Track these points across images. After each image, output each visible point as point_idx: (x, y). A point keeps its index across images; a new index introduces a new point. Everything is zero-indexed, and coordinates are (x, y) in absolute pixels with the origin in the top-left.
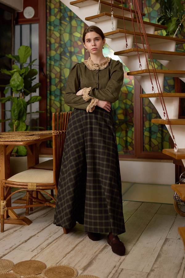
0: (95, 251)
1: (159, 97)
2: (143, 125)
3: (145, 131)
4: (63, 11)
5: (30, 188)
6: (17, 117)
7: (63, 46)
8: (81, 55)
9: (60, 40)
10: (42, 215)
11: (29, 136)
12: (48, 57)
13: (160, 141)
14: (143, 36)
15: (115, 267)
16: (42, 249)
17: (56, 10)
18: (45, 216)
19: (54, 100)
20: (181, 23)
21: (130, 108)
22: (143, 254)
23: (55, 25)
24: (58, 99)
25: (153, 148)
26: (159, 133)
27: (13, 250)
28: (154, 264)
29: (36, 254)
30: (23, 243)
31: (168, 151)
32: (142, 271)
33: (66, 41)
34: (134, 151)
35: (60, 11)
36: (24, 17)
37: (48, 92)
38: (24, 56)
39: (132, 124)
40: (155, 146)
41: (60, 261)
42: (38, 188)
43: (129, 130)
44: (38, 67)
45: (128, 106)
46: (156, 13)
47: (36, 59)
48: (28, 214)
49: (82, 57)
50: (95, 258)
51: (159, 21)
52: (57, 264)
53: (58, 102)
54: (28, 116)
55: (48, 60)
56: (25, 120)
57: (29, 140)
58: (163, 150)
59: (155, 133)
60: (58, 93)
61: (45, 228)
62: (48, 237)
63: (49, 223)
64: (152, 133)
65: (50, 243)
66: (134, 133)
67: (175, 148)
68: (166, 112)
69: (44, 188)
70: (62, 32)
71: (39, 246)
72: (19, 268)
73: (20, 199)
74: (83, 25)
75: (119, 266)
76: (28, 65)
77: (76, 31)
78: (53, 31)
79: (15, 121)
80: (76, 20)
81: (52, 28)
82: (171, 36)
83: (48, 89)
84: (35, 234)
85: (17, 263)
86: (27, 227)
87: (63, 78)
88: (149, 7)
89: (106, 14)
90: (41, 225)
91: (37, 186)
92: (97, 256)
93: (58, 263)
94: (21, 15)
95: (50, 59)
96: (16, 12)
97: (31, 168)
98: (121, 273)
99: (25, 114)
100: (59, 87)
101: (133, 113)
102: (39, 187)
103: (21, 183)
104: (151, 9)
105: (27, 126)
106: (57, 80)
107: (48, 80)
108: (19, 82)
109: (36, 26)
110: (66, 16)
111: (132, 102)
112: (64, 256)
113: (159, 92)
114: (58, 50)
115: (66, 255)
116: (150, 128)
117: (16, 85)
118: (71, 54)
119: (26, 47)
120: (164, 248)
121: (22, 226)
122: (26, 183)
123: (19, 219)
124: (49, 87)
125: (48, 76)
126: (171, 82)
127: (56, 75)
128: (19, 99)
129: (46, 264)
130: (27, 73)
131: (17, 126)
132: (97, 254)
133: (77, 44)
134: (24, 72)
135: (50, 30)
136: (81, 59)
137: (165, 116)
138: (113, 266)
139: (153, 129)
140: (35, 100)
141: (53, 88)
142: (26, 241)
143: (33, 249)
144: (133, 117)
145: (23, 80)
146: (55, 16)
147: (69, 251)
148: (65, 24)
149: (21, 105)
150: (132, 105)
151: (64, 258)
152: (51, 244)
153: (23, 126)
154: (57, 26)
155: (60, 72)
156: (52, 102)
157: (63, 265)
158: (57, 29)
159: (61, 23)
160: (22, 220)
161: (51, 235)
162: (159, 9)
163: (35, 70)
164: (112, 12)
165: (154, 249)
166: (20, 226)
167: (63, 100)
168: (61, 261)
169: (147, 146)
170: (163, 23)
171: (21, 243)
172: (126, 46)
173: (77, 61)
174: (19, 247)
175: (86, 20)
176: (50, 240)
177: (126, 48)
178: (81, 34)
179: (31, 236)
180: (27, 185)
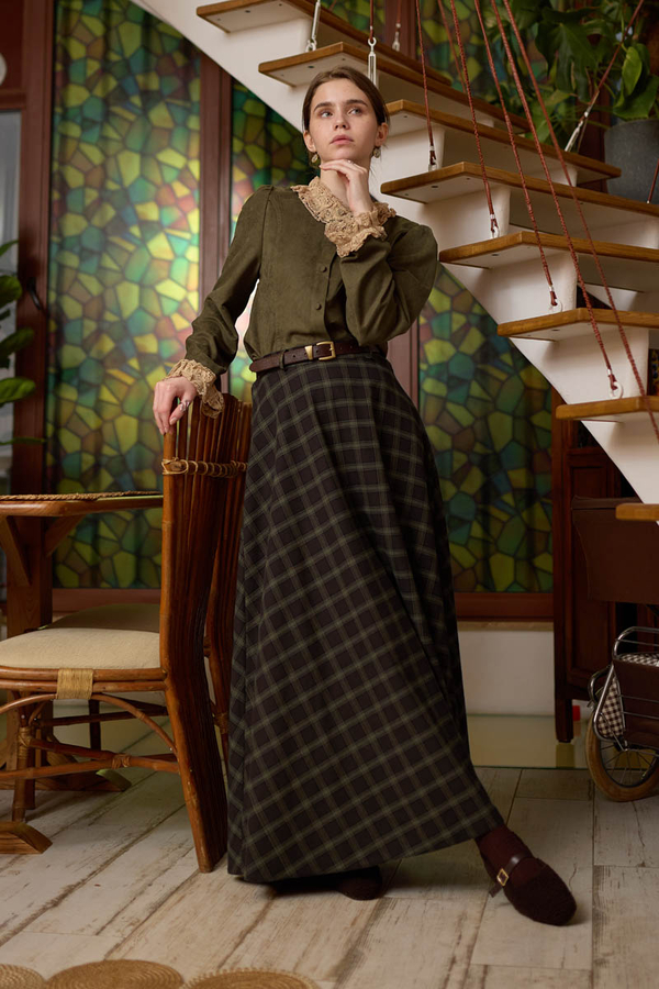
0: (351, 917)
4: (118, 70)
5: (66, 688)
7: (116, 198)
8: (187, 236)
9: (106, 176)
10: (80, 819)
12: (56, 239)
15: (453, 961)
16: (137, 925)
17: (94, 66)
19: (76, 403)
20: (588, 109)
23: (85, 119)
24: (89, 398)
27: (15, 933)
28: (594, 943)
29: (118, 940)
30: (44, 909)
32: (562, 964)
33: (127, 183)
37: (52, 370)
40: (465, 570)
41: (228, 957)
42: (98, 688)
48: (23, 816)
49: (190, 243)
50: (359, 938)
52: (220, 966)
53: (91, 408)
55: (54, 249)
59: (463, 522)
60: (90, 373)
61: (113, 859)
62: (142, 884)
63: (122, 842)
64: (454, 523)
65: (160, 904)
69: (123, 687)
70: (113, 147)
71: (120, 917)
75: (469, 958)
77: (170, 145)
78: (79, 141)
80: (168, 104)
83: (52, 359)
84: (82, 877)
87: (110, 317)
90: (98, 850)
91: (94, 682)
92: (365, 932)
93: (223, 964)
95: (63, 246)
98: (487, 979)
100: (95, 353)
102: (104, 684)
106: (90, 326)
107: (53, 326)
110: (130, 88)
112: (237, 940)
114: (95, 211)
115: (242, 937)
118: (151, 228)
120: (601, 894)
121: (13, 856)
122: (50, 670)
125: (54, 310)
127: (84, 305)
129: (179, 968)
132: (362, 926)
133: (172, 191)
135: (64, 137)
136: (186, 249)
137: (613, 388)
138: (444, 960)
141: (71, 355)
142: (55, 903)
143: (99, 927)
146: (89, 85)
147: (248, 923)
148: (125, 120)
151: (242, 947)
152: (163, 908)
154: (94, 123)
155: (102, 296)
156: (67, 409)
158: (94, 135)
159: (107, 115)
164: (372, 42)
167: (111, 403)
168: (233, 957)
171: (38, 908)
172: (431, 160)
173: (169, 256)
174: (36, 921)
175: (260, 72)
176: (153, 895)
177: (430, 168)
178: (188, 157)
179: (70, 886)
180: (53, 676)
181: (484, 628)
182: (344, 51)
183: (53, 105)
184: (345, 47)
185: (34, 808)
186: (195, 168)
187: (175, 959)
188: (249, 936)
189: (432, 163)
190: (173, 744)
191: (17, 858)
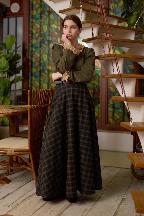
0: (62, 208)
1: (118, 78)
2: (108, 102)
3: (110, 107)
4: (43, 6)
5: (8, 153)
6: (3, 94)
7: (43, 36)
8: (57, 43)
9: (41, 31)
10: (20, 175)
11: (10, 109)
12: (30, 45)
13: (122, 115)
14: (106, 26)
16: (17, 205)
17: (38, 6)
18: (22, 177)
19: (35, 80)
20: (140, 16)
21: (97, 87)
22: (102, 212)
23: (36, 18)
24: (38, 79)
25: (115, 121)
26: (121, 109)
29: (11, 209)
31: (125, 124)
33: (45, 32)
34: (100, 123)
35: (41, 6)
36: (11, 12)
37: (30, 73)
38: (10, 43)
39: (98, 101)
40: (118, 119)
42: (15, 153)
43: (96, 106)
44: (22, 53)
45: (95, 86)
46: (120, 9)
47: (20, 46)
48: (8, 174)
50: (61, 213)
51: (122, 15)
53: (38, 82)
54: (12, 93)
55: (30, 47)
56: (10, 96)
57: (8, 112)
58: (121, 123)
59: (117, 108)
60: (38, 74)
61: (21, 187)
62: (23, 194)
63: (25, 182)
64: (115, 109)
65: (24, 200)
66: (100, 108)
67: (130, 121)
68: (124, 90)
69: (20, 153)
70: (42, 24)
71: (15, 202)
73: (3, 162)
74: (59, 18)
76: (13, 51)
77: (54, 23)
78: (35, 23)
79: (2, 97)
80: (53, 14)
81: (34, 21)
82: (132, 27)
83: (30, 71)
84: (13, 191)
86: (6, 185)
87: (42, 62)
88: (114, 3)
89: (76, 8)
90: (18, 184)
91: (14, 152)
92: (63, 212)
94: (8, 9)
95: (32, 46)
96: (4, 7)
97: (12, 136)
99: (10, 91)
100: (38, 70)
101: (99, 92)
102: (16, 152)
103: (1, 148)
104: (116, 6)
105: (11, 101)
106: (37, 64)
107: (30, 64)
108: (5, 65)
109: (20, 19)
110: (45, 11)
111: (99, 82)
112: (35, 211)
113: (118, 73)
114: (38, 38)
115: (36, 211)
116: (114, 104)
117: (2, 68)
118: (49, 42)
119: (12, 35)
120: (120, 206)
122: (5, 149)
124: (31, 69)
125: (30, 60)
126: (132, 67)
127: (36, 59)
128: (4, 79)
130: (12, 57)
131: (3, 101)
132: (63, 210)
133: (54, 34)
134: (9, 56)
135: (32, 22)
137: (123, 94)
139: (116, 106)
140: (18, 79)
141: (34, 70)
142: (4, 198)
143: (9, 205)
144: (99, 95)
145: (8, 63)
146: (37, 10)
147: (39, 207)
148: (44, 18)
149: (6, 84)
150: (98, 85)
151: (35, 213)
152: (25, 201)
153: (8, 101)
154: (38, 19)
155: (40, 57)
156: (33, 81)
158: (38, 21)
159: (41, 17)
160: (2, 179)
161: (26, 193)
162: (123, 5)
163: (18, 55)
164: (81, 6)
165: (112, 207)
167: (42, 81)
169: (111, 120)
170: (126, 17)
175: (59, 12)
176: (23, 198)
177: (92, 36)
178: (58, 26)
179: (9, 193)
180: (6, 150)
181: (121, 133)
185: (12, 172)
186: (59, 28)
188: (38, 210)
189: (93, 35)
190: (31, 165)
191: (3, 185)
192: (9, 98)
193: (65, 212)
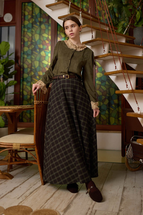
0: (70, 197)
5: (14, 147)
7: (34, 44)
8: (48, 51)
9: (32, 39)
10: (21, 172)
12: (22, 52)
15: (89, 209)
16: (26, 197)
17: (30, 16)
18: (23, 173)
19: (26, 85)
20: (129, 25)
23: (28, 27)
24: (29, 84)
25: (102, 122)
26: (107, 110)
27: (2, 198)
28: (120, 205)
29: (22, 200)
30: (9, 193)
32: (112, 210)
33: (36, 40)
35: (32, 17)
36: (4, 21)
37: (22, 79)
38: (4, 50)
40: (104, 120)
41: (43, 205)
42: (21, 147)
44: (14, 60)
47: (14, 53)
48: (9, 171)
49: (49, 53)
50: (71, 202)
53: (30, 86)
54: (6, 97)
55: (22, 54)
56: (4, 99)
59: (104, 110)
60: (29, 79)
61: (25, 181)
62: (29, 188)
64: (102, 110)
65: (32, 192)
69: (26, 147)
70: (34, 33)
71: (23, 195)
72: (10, 212)
74: (50, 28)
75: (93, 208)
77: (45, 33)
78: (27, 32)
80: (44, 24)
81: (26, 30)
84: (18, 185)
85: (6, 208)
86: (10, 181)
87: (33, 68)
90: (21, 179)
91: (20, 146)
92: (72, 201)
93: (41, 207)
95: (24, 54)
99: (4, 94)
100: (30, 75)
102: (22, 147)
103: (7, 143)
106: (29, 70)
107: (22, 70)
108: (0, 69)
109: (13, 29)
110: (37, 21)
112: (46, 202)
114: (30, 46)
115: (47, 201)
116: (100, 107)
118: (41, 50)
120: (124, 194)
122: (11, 143)
123: (3, 174)
125: (22, 66)
127: (28, 65)
130: (7, 62)
132: (72, 199)
133: (45, 42)
134: (4, 62)
135: (24, 31)
136: (48, 54)
137: (127, 87)
138: (87, 208)
139: (102, 108)
140: (12, 84)
141: (26, 76)
142: (11, 191)
143: (19, 197)
145: (4, 68)
146: (29, 21)
147: (49, 197)
148: (36, 27)
149: (1, 87)
151: (46, 203)
152: (33, 193)
153: (2, 104)
154: (30, 28)
155: (31, 64)
156: (24, 87)
157: (46, 208)
158: (30, 31)
159: (33, 27)
160: (5, 175)
161: (31, 186)
163: (12, 61)
164: (80, 12)
165: (117, 194)
166: (4, 180)
168: (44, 205)
169: (98, 121)
171: (7, 192)
172: (92, 37)
173: (44, 55)
174: (6, 195)
175: (58, 18)
176: (31, 190)
177: (92, 39)
178: (48, 35)
179: (15, 187)
180: (12, 145)
182: (75, 14)
183: (22, 25)
184: (75, 13)
186: (50, 37)
187: (32, 205)
188: (48, 200)
189: (92, 38)
190: (37, 159)
191: (6, 180)
192: (4, 101)
193: (75, 201)
